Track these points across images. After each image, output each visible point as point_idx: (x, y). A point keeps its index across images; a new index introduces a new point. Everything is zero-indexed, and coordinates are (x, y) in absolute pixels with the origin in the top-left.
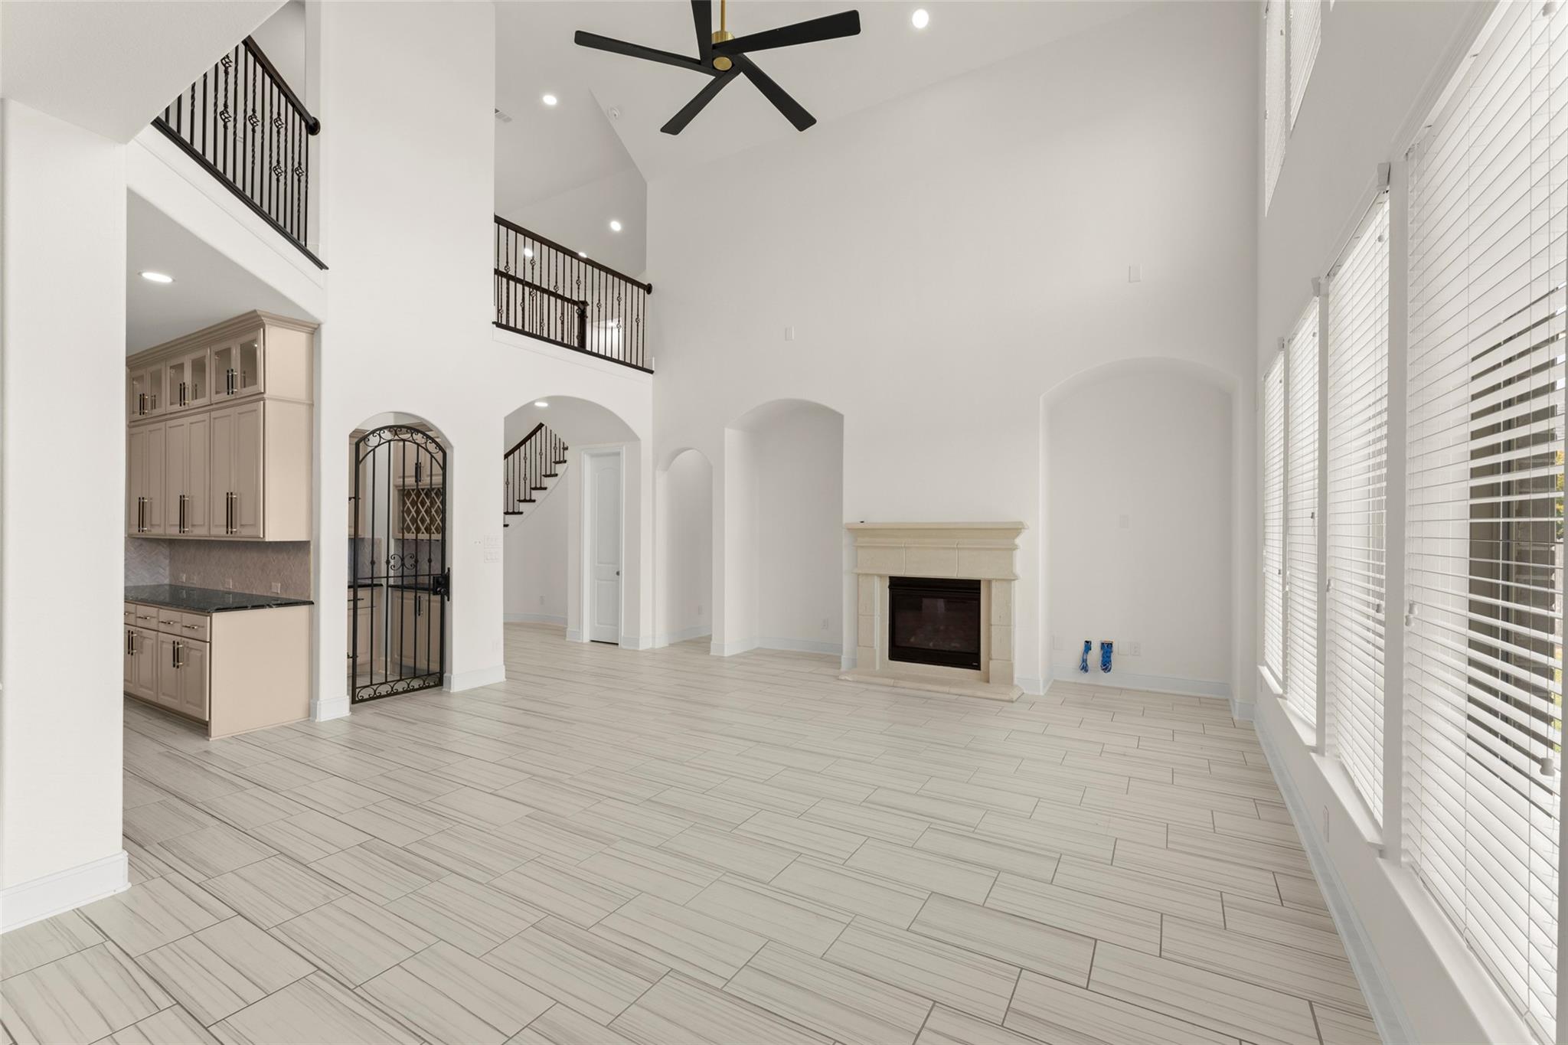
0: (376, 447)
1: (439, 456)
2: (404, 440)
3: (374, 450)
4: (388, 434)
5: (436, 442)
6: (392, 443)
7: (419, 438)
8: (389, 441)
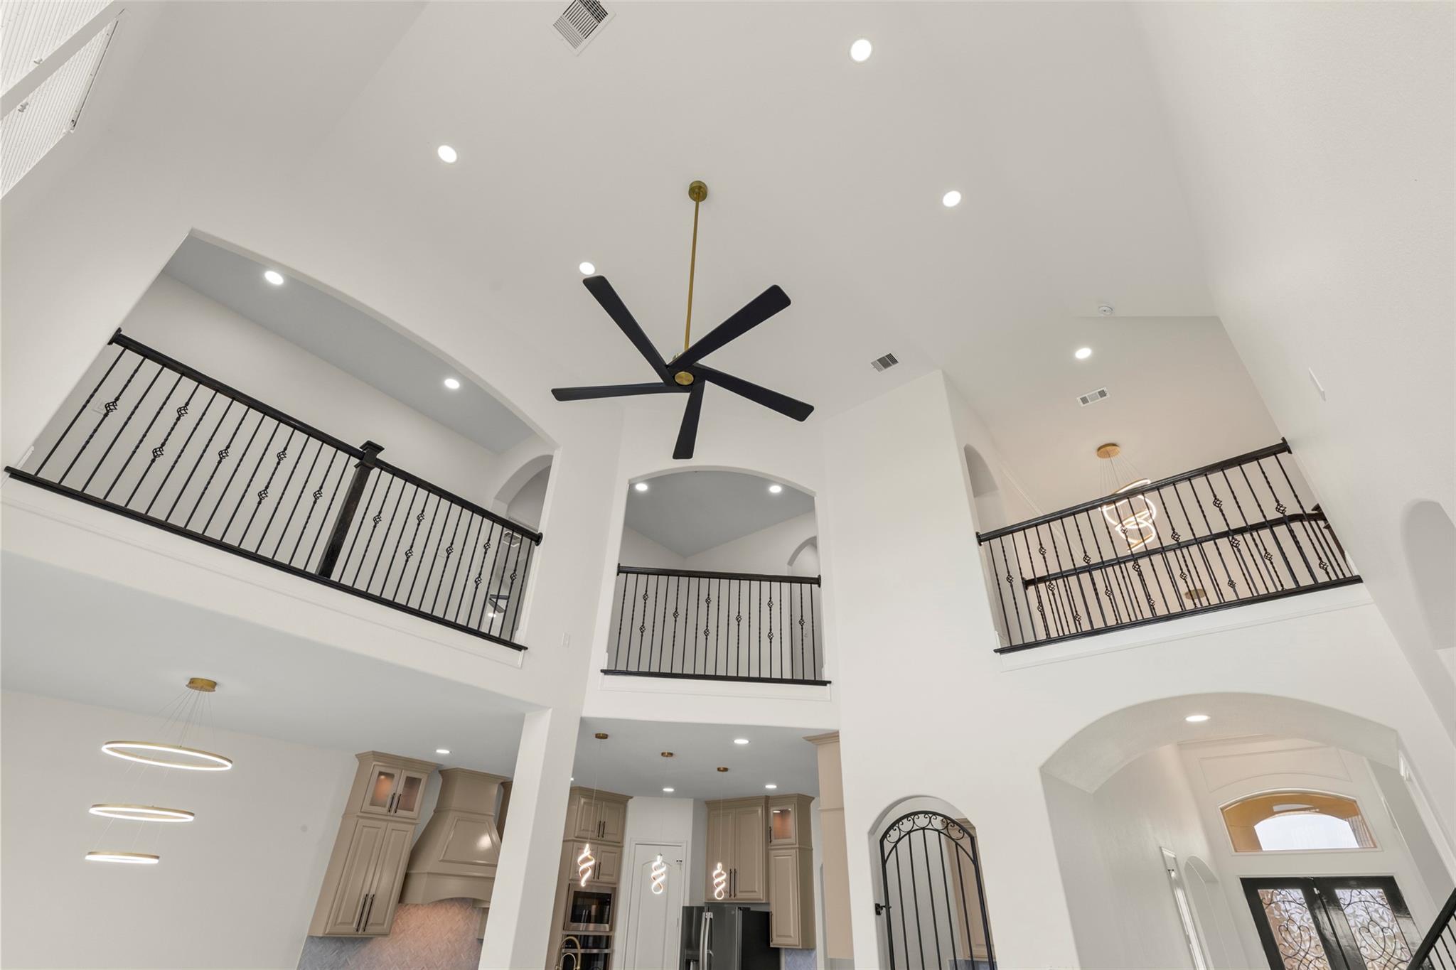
0: (897, 842)
1: (966, 843)
2: (923, 829)
3: (895, 846)
4: (907, 825)
5: (958, 824)
6: (911, 834)
7: (937, 823)
8: (909, 833)
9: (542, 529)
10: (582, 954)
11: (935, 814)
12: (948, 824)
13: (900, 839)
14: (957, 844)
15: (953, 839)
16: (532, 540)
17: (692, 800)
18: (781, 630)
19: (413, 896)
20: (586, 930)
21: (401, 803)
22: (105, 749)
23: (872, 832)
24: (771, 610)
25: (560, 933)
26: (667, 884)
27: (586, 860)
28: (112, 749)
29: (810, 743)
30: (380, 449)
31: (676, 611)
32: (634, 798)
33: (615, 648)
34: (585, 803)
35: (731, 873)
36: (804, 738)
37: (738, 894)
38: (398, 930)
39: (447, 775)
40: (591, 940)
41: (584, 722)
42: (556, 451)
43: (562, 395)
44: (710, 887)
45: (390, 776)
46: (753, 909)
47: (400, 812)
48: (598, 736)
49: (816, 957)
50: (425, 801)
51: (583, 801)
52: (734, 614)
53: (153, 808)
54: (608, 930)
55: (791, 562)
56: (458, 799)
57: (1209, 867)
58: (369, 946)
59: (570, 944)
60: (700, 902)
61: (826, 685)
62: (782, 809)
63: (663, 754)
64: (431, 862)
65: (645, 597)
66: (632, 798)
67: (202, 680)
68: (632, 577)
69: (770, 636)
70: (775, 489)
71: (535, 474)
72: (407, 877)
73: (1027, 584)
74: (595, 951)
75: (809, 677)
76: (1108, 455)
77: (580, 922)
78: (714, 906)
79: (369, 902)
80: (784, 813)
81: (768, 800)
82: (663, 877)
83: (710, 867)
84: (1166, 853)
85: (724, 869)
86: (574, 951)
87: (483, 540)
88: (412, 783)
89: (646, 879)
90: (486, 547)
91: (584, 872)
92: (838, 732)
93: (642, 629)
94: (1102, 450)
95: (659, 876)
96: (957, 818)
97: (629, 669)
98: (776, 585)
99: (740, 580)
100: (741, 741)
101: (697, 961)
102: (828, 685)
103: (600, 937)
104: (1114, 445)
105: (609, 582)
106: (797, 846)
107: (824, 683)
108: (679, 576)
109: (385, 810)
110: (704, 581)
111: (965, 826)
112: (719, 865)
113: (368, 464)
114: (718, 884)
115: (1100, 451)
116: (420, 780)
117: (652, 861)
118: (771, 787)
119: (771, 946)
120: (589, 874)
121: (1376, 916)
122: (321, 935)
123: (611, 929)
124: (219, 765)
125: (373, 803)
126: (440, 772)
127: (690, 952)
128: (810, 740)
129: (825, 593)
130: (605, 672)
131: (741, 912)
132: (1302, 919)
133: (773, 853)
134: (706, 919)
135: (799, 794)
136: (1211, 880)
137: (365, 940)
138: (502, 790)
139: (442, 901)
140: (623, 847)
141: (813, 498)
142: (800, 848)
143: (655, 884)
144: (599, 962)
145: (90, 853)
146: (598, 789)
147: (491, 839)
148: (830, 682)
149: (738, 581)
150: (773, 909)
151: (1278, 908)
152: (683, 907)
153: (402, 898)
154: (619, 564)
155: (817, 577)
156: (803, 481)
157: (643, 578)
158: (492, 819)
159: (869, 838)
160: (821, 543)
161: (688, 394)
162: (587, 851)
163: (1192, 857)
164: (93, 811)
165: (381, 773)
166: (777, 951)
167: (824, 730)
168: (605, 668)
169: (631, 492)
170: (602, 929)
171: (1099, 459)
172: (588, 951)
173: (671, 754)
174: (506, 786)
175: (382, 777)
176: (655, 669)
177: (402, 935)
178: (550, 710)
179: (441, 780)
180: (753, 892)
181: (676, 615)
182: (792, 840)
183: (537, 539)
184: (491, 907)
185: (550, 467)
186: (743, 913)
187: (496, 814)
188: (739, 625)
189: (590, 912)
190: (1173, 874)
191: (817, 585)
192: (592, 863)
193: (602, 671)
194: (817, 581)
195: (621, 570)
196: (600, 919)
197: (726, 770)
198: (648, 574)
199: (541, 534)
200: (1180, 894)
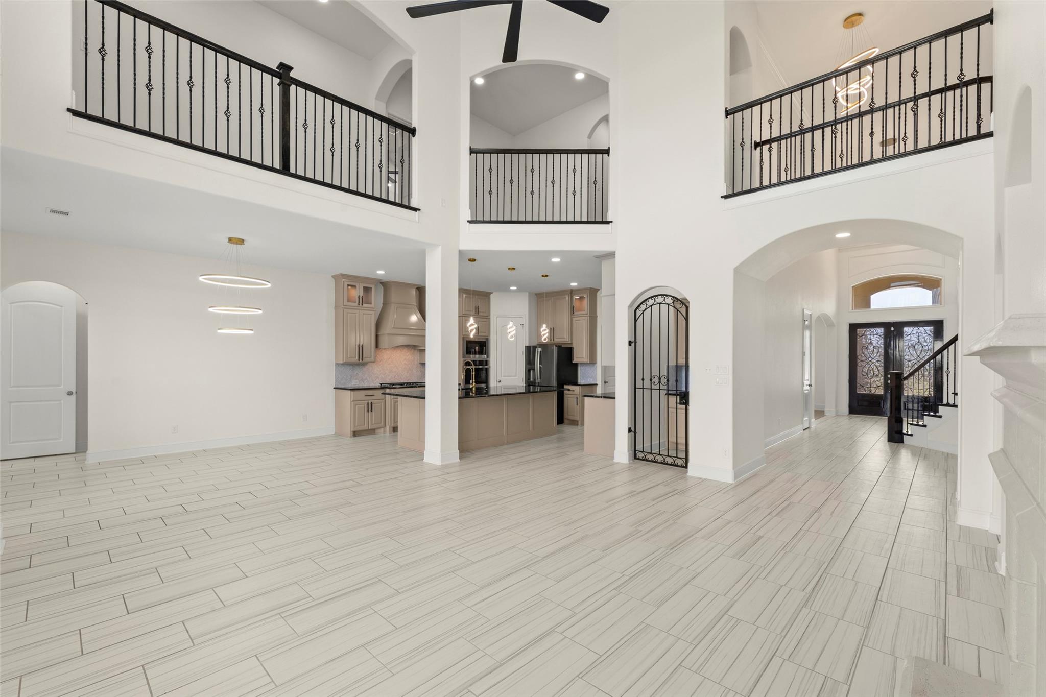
0: (644, 311)
1: (683, 310)
2: (660, 304)
3: (643, 313)
4: (651, 302)
5: (680, 301)
6: (653, 306)
7: (669, 300)
8: (651, 306)
9: (415, 124)
10: (475, 368)
11: (667, 295)
12: (674, 301)
13: (646, 309)
14: (678, 310)
15: (676, 308)
16: (409, 133)
17: (527, 294)
18: (581, 188)
19: (381, 345)
20: (474, 358)
21: (364, 300)
22: (201, 279)
23: (630, 306)
24: (574, 175)
25: (462, 359)
26: (516, 335)
27: (472, 325)
28: (204, 279)
29: (597, 259)
30: (291, 68)
31: (511, 179)
32: (494, 293)
33: (474, 206)
34: (466, 297)
35: (551, 329)
36: (594, 256)
37: (555, 339)
38: (378, 360)
39: (385, 285)
40: (477, 362)
41: (461, 253)
42: (413, 57)
43: (415, 12)
44: (539, 335)
45: (354, 287)
46: (563, 346)
47: (365, 305)
48: (470, 260)
49: (597, 367)
50: (377, 298)
51: (464, 296)
52: (550, 179)
53: (240, 307)
54: (486, 357)
55: (590, 137)
56: (394, 297)
57: (832, 319)
58: (366, 367)
59: (468, 363)
60: (535, 344)
61: (609, 224)
62: (580, 296)
63: (509, 269)
64: (387, 328)
65: (490, 170)
66: (492, 293)
67: (235, 238)
68: (480, 156)
69: (574, 193)
70: (580, 76)
71: (400, 76)
72: (377, 336)
73: (757, 145)
74: (481, 367)
75: (599, 219)
76: (853, 25)
77: (471, 354)
78: (542, 345)
79: (361, 348)
80: (581, 298)
81: (572, 292)
82: (514, 332)
83: (539, 326)
84: (806, 312)
85: (547, 327)
86: (472, 367)
87: (377, 137)
88: (367, 290)
89: (504, 333)
90: (381, 141)
91: (472, 330)
92: (615, 252)
93: (490, 193)
94: (848, 21)
95: (512, 332)
96: (681, 297)
97: (485, 219)
98: (578, 156)
99: (554, 154)
100: (556, 260)
101: (534, 370)
102: (610, 224)
103: (482, 361)
104: (860, 14)
105: (465, 159)
106: (589, 315)
107: (608, 223)
108: (512, 153)
109: (356, 304)
110: (529, 156)
111: (684, 301)
112: (544, 326)
113: (286, 82)
114: (544, 335)
115: (847, 21)
116: (371, 288)
117: (507, 325)
118: (574, 284)
119: (573, 362)
120: (474, 331)
121: (922, 340)
122: (342, 363)
123: (488, 357)
124: (266, 285)
125: (349, 301)
126: (381, 283)
127: (530, 366)
128: (597, 258)
129: (612, 160)
130: (470, 222)
131: (557, 348)
132: (878, 343)
133: (574, 319)
134: (538, 351)
135: (591, 288)
136: (831, 325)
137: (364, 364)
138: (418, 292)
139: (398, 347)
140: (489, 318)
141: (608, 83)
142: (590, 316)
143: (510, 335)
144: (483, 372)
145: (219, 329)
146: (475, 289)
147: (417, 317)
148: (612, 222)
149: (552, 155)
150: (574, 346)
151: (866, 338)
152: (526, 346)
153: (377, 346)
154: (470, 147)
155: (607, 148)
156: (601, 70)
157: (487, 156)
158: (415, 307)
159: (629, 309)
160: (611, 118)
161: (511, 5)
162: (472, 320)
163: (823, 314)
164: (211, 310)
165: (348, 285)
166: (576, 365)
167: (605, 251)
168: (470, 219)
169: (473, 87)
170: (483, 357)
171: (844, 29)
172: (477, 367)
173: (514, 269)
174: (421, 291)
175: (350, 287)
176: (500, 219)
177: (381, 362)
178: (440, 247)
179: (382, 288)
180: (563, 338)
181: (511, 181)
182: (586, 312)
183: (413, 132)
184: (426, 348)
185: (412, 68)
186: (558, 349)
187: (417, 303)
188: (553, 186)
189: (475, 350)
190: (807, 323)
191: (607, 155)
192: (476, 326)
193: (468, 221)
194: (607, 152)
195: (472, 151)
196: (481, 353)
197: (547, 276)
198: (491, 153)
199: (415, 128)
200: (807, 333)
